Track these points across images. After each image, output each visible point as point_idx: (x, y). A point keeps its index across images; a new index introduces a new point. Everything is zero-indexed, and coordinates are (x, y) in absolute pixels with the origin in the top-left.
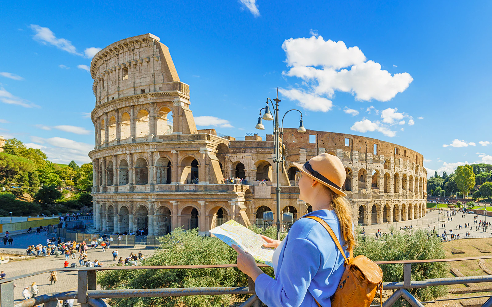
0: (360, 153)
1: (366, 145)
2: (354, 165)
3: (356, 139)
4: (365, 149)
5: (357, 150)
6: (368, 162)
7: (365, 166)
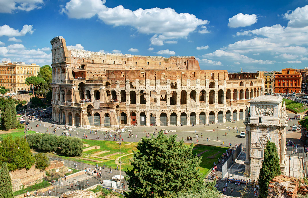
0: (151, 80)
1: (155, 75)
2: (147, 88)
3: (148, 72)
4: (155, 77)
5: (148, 79)
6: (157, 86)
7: (155, 88)
